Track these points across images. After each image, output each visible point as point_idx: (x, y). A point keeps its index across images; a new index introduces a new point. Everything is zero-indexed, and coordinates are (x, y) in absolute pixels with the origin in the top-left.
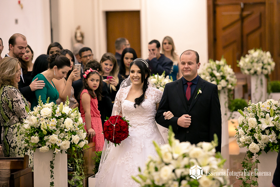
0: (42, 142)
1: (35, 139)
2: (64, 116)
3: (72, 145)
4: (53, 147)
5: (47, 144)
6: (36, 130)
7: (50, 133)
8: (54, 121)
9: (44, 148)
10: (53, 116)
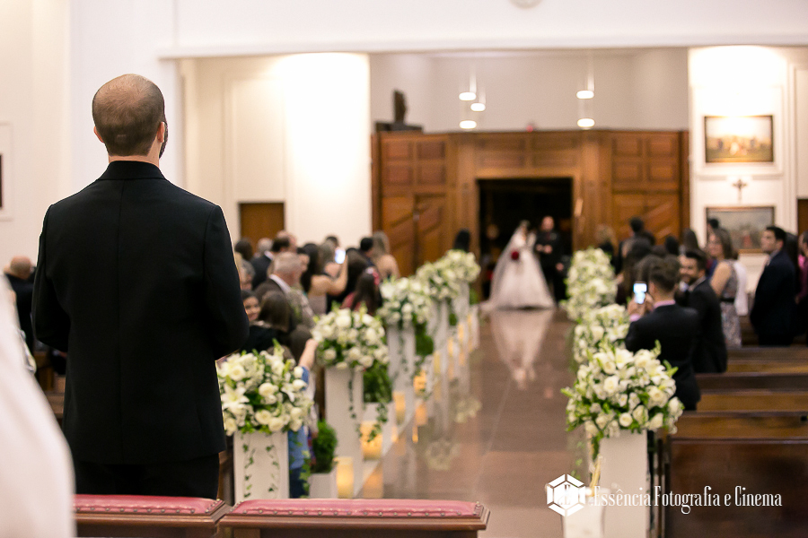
0: (340, 357)
1: (331, 353)
2: (364, 326)
3: (375, 361)
4: (354, 364)
5: (347, 359)
6: (331, 343)
7: (349, 346)
8: (353, 334)
9: (342, 365)
10: (352, 326)
